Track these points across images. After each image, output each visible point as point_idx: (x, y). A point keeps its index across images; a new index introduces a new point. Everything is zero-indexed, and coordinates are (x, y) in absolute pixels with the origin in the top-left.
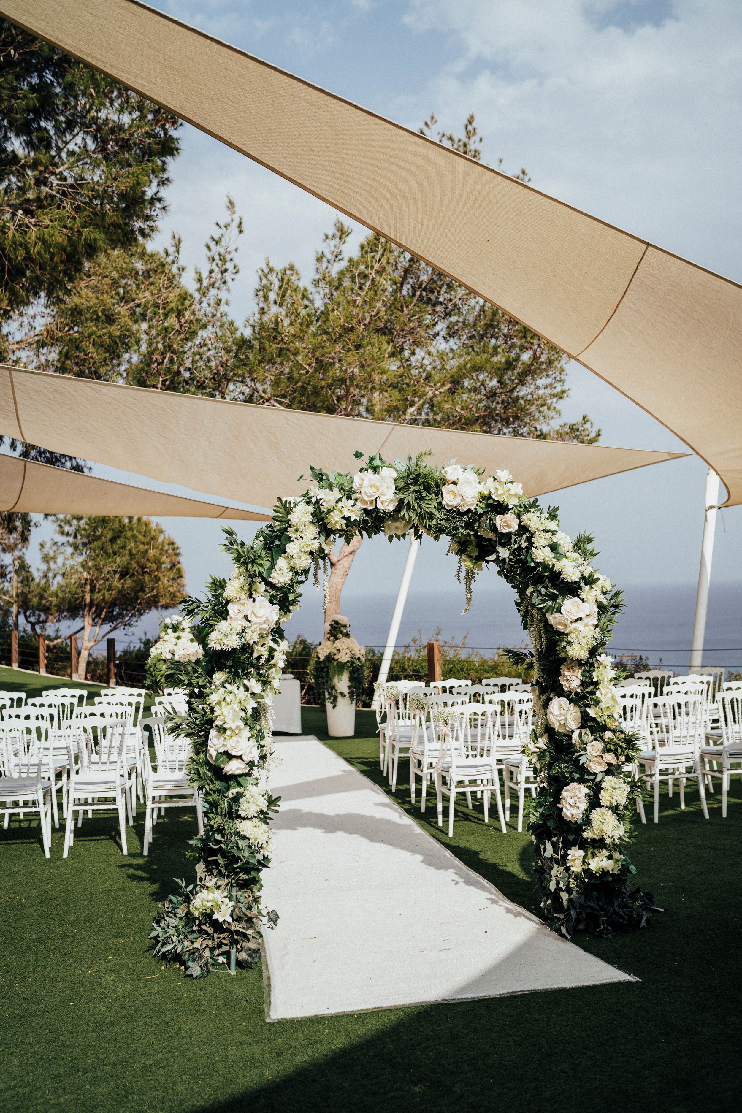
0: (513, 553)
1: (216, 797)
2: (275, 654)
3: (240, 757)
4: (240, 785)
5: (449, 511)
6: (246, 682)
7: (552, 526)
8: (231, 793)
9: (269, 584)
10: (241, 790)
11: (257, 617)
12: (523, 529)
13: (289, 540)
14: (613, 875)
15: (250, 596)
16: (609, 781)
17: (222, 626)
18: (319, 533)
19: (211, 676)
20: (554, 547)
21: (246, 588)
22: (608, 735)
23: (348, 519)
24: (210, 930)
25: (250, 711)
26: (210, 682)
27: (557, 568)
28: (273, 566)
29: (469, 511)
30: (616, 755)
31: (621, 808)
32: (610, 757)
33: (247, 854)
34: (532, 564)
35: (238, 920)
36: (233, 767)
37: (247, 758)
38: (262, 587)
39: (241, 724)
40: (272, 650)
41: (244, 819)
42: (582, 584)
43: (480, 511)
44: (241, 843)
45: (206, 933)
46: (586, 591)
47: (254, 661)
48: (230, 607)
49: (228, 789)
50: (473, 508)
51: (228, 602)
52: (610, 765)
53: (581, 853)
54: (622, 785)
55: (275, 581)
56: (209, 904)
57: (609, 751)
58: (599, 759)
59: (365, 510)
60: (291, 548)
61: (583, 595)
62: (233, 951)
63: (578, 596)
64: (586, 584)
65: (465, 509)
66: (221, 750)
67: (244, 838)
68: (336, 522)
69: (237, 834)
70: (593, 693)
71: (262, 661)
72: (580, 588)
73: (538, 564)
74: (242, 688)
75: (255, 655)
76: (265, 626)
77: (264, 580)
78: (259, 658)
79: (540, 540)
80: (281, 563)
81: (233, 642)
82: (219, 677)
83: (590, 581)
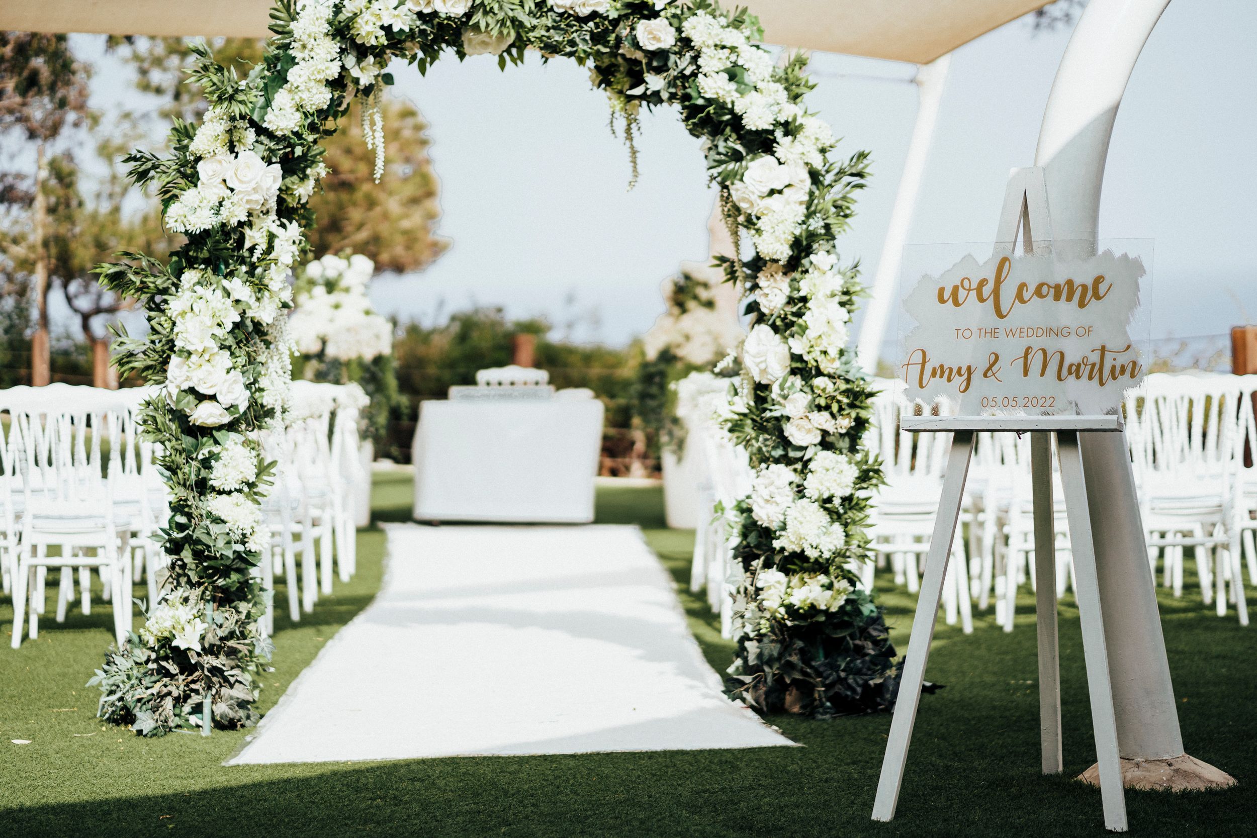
0: (671, 84)
1: (180, 460)
2: (277, 243)
3: (213, 398)
4: (217, 442)
5: (561, 15)
6: (225, 283)
7: (733, 37)
8: (203, 453)
9: (261, 131)
10: (216, 449)
11: (241, 182)
12: (686, 43)
13: (293, 61)
14: (826, 612)
15: (232, 149)
16: (822, 460)
17: (189, 196)
18: (342, 51)
19: (179, 277)
20: (733, 74)
21: (225, 137)
22: (819, 382)
23: (387, 29)
24: (173, 668)
25: (229, 327)
26: (177, 286)
27: (738, 110)
28: (268, 103)
29: (594, 15)
30: (833, 416)
31: (837, 502)
32: (823, 420)
33: (221, 543)
34: (700, 102)
35: (211, 650)
36: (204, 414)
37: (225, 399)
38: (250, 135)
39: (214, 346)
40: (271, 237)
41: (220, 493)
42: (779, 134)
43: (613, 15)
44: (215, 529)
45: (168, 674)
46: (784, 145)
47: (246, 254)
48: (200, 166)
49: (197, 448)
50: (601, 10)
51: (199, 159)
52: (825, 433)
53: (781, 576)
54: (846, 467)
55: (272, 128)
56: (168, 624)
57: (819, 408)
58: (804, 422)
59: (420, 15)
60: (293, 74)
61: (780, 151)
62: (207, 702)
63: (773, 153)
64: (786, 134)
65: (584, 11)
66: (185, 386)
67: (218, 521)
68: (368, 33)
69: (209, 515)
70: (799, 315)
71: (257, 253)
72: (775, 141)
73: (709, 101)
74: (219, 292)
75: (248, 244)
76: (255, 197)
77: (253, 123)
78: (252, 250)
79: (711, 62)
80: (281, 97)
81: (203, 221)
82: (190, 277)
83: (790, 129)
